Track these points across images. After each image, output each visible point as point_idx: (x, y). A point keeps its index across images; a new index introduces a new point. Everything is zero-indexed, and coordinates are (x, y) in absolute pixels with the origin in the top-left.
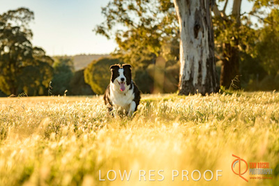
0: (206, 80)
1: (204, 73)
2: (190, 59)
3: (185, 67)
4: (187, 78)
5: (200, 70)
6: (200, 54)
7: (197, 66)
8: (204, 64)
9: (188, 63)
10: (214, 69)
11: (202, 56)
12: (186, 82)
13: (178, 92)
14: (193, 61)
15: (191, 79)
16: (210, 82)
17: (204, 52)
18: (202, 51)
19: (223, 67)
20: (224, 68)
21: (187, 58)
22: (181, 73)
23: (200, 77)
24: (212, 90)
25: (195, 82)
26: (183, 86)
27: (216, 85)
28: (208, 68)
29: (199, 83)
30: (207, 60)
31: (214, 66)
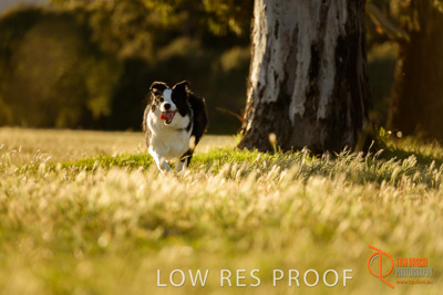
0: (332, 104)
1: (327, 84)
2: (286, 34)
3: (267, 58)
4: (272, 95)
5: (315, 71)
6: (318, 20)
7: (304, 58)
8: (329, 53)
9: (277, 45)
10: (360, 70)
11: (322, 26)
12: (267, 107)
13: (238, 139)
14: (295, 40)
15: (284, 100)
16: (344, 111)
17: (332, 13)
18: (324, 12)
19: (400, 63)
20: (404, 68)
21: (275, 31)
22: (254, 76)
23: (312, 93)
24: (350, 139)
25: (296, 108)
26: (256, 119)
27: (366, 126)
28: (339, 68)
29: (310, 112)
30: (340, 39)
31: (360, 61)
